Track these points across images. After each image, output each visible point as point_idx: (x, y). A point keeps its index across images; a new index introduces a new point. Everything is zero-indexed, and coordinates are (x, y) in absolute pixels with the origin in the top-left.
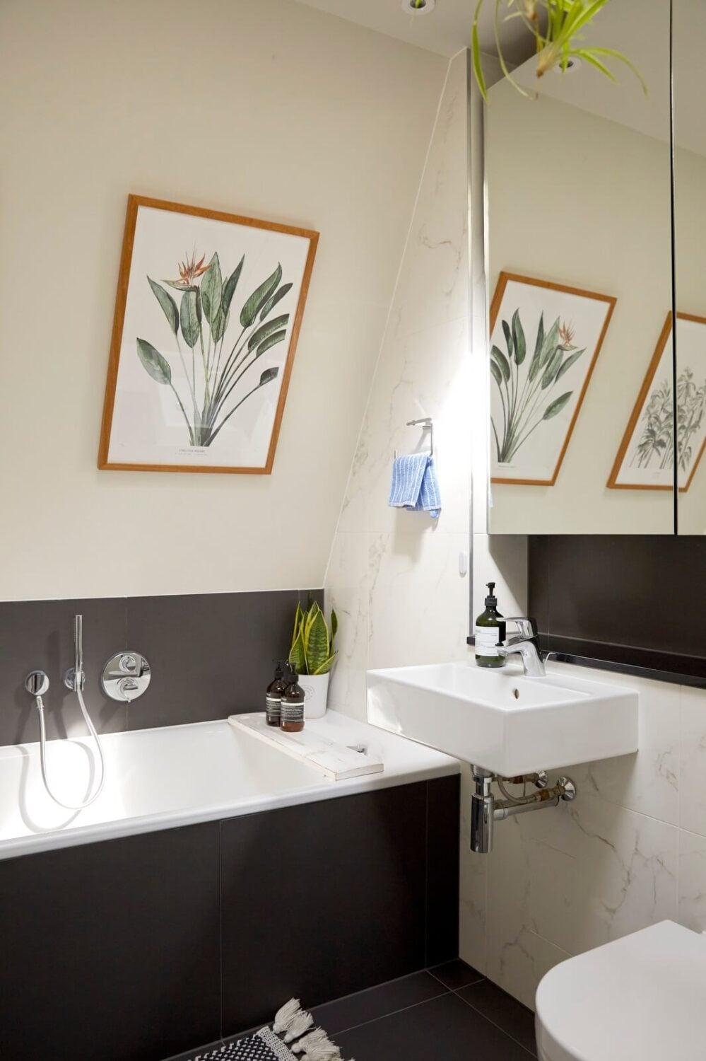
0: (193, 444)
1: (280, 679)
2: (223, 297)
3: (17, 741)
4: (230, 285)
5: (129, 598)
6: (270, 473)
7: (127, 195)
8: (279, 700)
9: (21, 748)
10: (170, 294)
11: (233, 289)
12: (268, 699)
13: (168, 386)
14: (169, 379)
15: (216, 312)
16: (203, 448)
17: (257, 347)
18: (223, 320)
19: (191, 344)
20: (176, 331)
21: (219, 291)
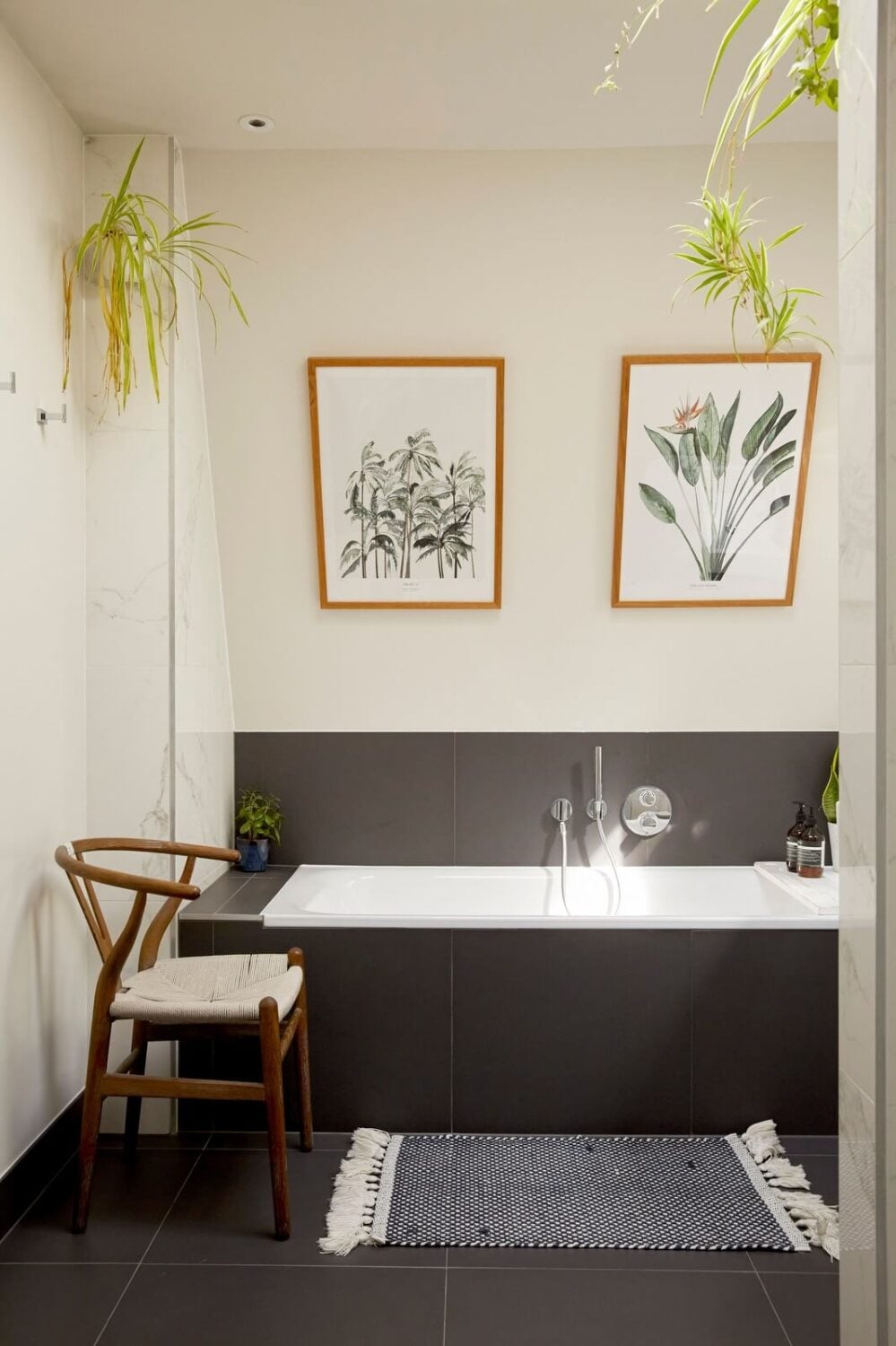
0: (703, 579)
1: (802, 823)
2: (721, 434)
3: (544, 863)
4: (728, 421)
5: (650, 733)
6: (791, 604)
7: (621, 358)
8: (796, 844)
9: (546, 870)
10: (668, 439)
11: (732, 425)
12: (788, 843)
13: (673, 525)
14: (674, 518)
15: (715, 449)
16: (715, 582)
17: (762, 479)
18: (724, 455)
19: (693, 482)
20: (676, 472)
21: (717, 429)
